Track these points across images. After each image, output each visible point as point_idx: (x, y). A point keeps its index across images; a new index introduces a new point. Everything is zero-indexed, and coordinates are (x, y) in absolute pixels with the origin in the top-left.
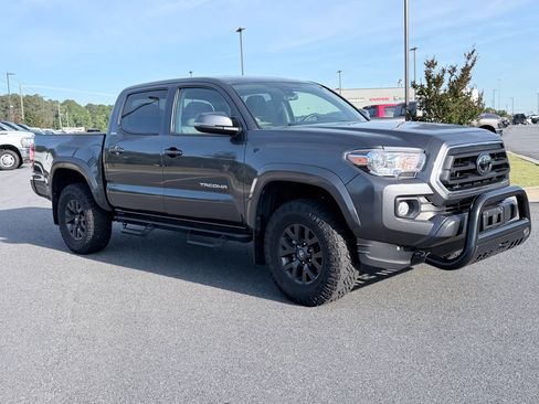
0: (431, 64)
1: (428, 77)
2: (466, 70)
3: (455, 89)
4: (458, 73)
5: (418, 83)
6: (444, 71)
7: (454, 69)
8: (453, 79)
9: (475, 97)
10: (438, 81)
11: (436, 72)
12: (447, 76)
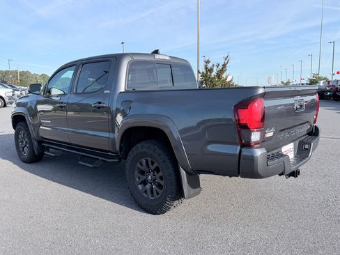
0: (208, 62)
1: (206, 68)
2: (224, 65)
3: (219, 75)
4: (220, 67)
5: (201, 71)
6: (213, 65)
7: (219, 65)
8: (218, 69)
9: (228, 80)
10: (211, 70)
11: (210, 66)
12: (215, 68)
